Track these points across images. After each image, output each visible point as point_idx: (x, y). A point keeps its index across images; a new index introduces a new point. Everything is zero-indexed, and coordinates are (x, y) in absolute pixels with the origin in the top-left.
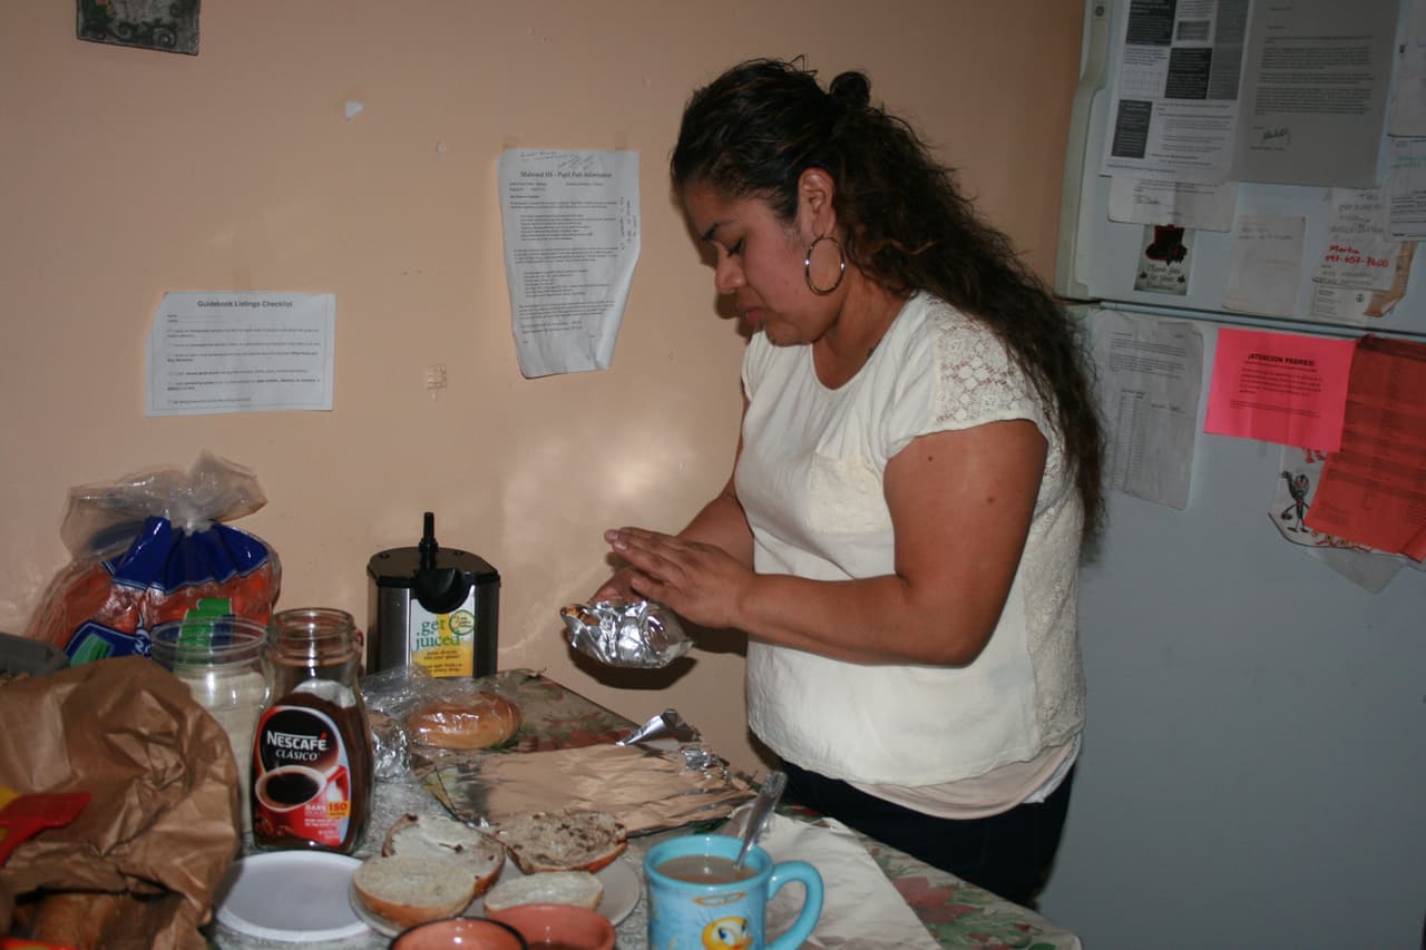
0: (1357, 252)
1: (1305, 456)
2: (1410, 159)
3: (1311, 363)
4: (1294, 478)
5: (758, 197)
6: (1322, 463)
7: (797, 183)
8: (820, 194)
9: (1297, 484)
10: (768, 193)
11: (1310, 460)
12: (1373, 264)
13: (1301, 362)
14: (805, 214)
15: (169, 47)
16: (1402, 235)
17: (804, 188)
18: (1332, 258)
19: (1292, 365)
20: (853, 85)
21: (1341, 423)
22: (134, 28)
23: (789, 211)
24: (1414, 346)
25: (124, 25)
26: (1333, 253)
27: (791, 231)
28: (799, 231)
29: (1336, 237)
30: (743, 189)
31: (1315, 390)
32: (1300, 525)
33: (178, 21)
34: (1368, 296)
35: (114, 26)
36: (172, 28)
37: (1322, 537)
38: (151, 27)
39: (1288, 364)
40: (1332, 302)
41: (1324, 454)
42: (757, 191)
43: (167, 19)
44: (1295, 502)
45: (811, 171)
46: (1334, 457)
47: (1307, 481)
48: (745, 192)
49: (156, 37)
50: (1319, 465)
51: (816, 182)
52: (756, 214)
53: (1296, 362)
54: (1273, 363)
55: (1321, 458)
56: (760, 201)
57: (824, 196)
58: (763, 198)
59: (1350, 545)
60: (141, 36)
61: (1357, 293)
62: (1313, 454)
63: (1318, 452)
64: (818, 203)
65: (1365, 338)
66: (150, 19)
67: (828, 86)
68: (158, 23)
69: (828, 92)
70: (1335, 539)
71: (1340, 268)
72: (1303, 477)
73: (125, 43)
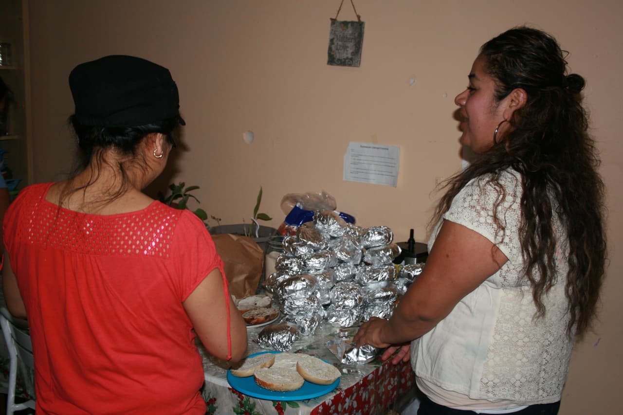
5: (495, 81)
7: (513, 89)
8: (517, 101)
10: (501, 84)
14: (505, 104)
15: (350, 65)
17: (513, 94)
20: (578, 82)
22: (340, 60)
23: (500, 97)
25: (339, 60)
27: (494, 104)
28: (497, 107)
30: (494, 73)
33: (354, 57)
35: (335, 60)
36: (351, 59)
38: (345, 59)
42: (497, 79)
43: (350, 56)
45: (522, 90)
48: (493, 75)
49: (347, 63)
51: (520, 97)
52: (489, 86)
56: (494, 84)
57: (518, 104)
58: (496, 84)
60: (343, 63)
64: (514, 104)
66: (345, 57)
67: (569, 74)
68: (347, 58)
69: (565, 74)
73: (338, 65)
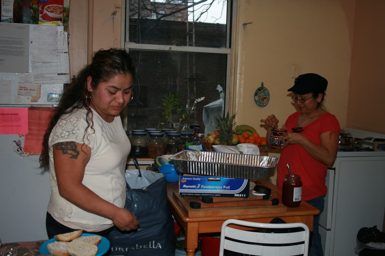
0: (26, 88)
1: (19, 136)
2: (36, 67)
3: (17, 114)
4: (17, 142)
6: (24, 137)
9: (18, 142)
11: (20, 137)
12: (31, 90)
13: (14, 114)
16: (38, 83)
18: (21, 89)
19: (12, 115)
21: (28, 127)
24: (44, 108)
26: (20, 88)
29: (20, 85)
31: (19, 120)
32: (22, 152)
34: (30, 98)
37: (28, 154)
39: (11, 115)
40: (21, 99)
41: (24, 135)
44: (19, 147)
46: (27, 135)
47: (21, 142)
50: (23, 138)
53: (13, 114)
54: (6, 115)
55: (23, 136)
59: (36, 154)
61: (27, 97)
62: (21, 135)
63: (22, 134)
65: (31, 107)
70: (32, 154)
71: (23, 92)
72: (19, 141)
